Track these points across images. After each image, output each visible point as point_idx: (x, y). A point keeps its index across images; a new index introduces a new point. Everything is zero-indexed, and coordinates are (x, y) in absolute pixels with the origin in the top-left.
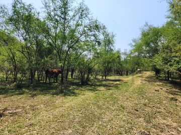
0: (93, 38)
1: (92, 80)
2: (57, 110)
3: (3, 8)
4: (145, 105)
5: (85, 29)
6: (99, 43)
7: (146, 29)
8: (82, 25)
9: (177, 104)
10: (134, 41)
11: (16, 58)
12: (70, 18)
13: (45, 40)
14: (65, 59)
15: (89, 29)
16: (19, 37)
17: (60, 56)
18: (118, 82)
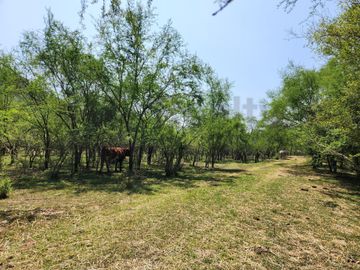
0: (188, 90)
1: (188, 169)
2: (122, 214)
3: (30, 37)
4: (275, 211)
5: (175, 73)
6: (201, 100)
7: (291, 72)
8: (167, 65)
9: (335, 212)
10: (271, 95)
11: (48, 126)
12: (145, 54)
13: (101, 93)
14: (137, 128)
15: (181, 74)
16: (56, 87)
17: (127, 123)
18: (234, 174)
